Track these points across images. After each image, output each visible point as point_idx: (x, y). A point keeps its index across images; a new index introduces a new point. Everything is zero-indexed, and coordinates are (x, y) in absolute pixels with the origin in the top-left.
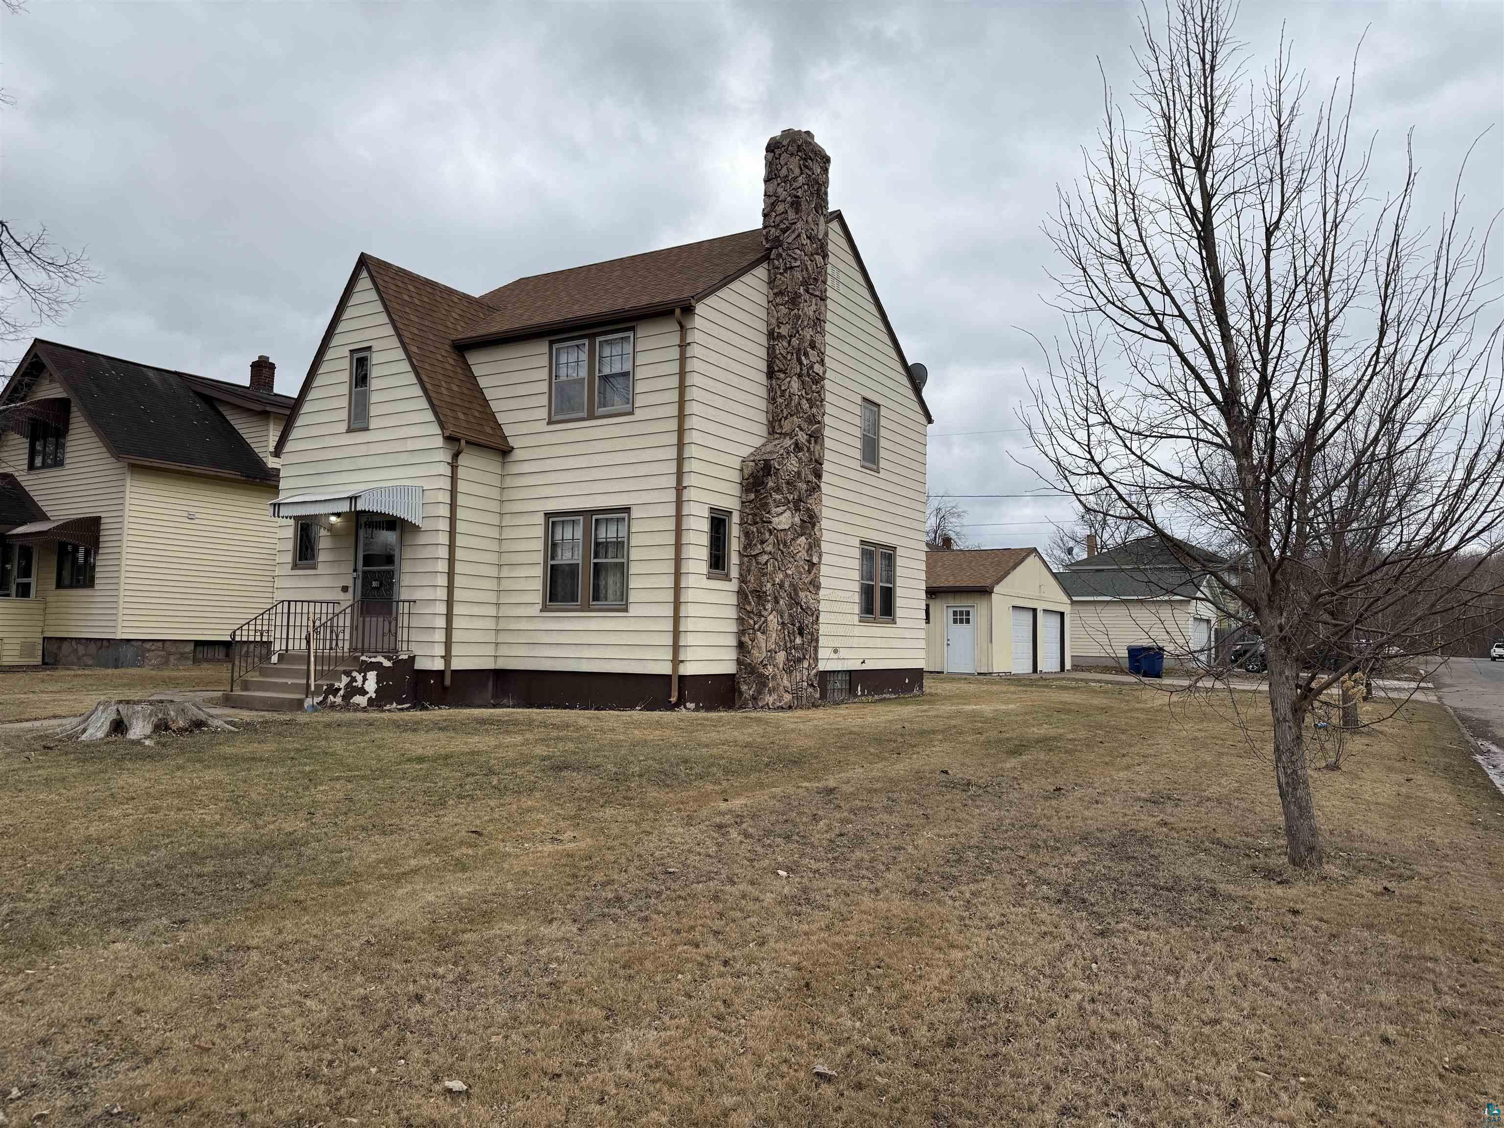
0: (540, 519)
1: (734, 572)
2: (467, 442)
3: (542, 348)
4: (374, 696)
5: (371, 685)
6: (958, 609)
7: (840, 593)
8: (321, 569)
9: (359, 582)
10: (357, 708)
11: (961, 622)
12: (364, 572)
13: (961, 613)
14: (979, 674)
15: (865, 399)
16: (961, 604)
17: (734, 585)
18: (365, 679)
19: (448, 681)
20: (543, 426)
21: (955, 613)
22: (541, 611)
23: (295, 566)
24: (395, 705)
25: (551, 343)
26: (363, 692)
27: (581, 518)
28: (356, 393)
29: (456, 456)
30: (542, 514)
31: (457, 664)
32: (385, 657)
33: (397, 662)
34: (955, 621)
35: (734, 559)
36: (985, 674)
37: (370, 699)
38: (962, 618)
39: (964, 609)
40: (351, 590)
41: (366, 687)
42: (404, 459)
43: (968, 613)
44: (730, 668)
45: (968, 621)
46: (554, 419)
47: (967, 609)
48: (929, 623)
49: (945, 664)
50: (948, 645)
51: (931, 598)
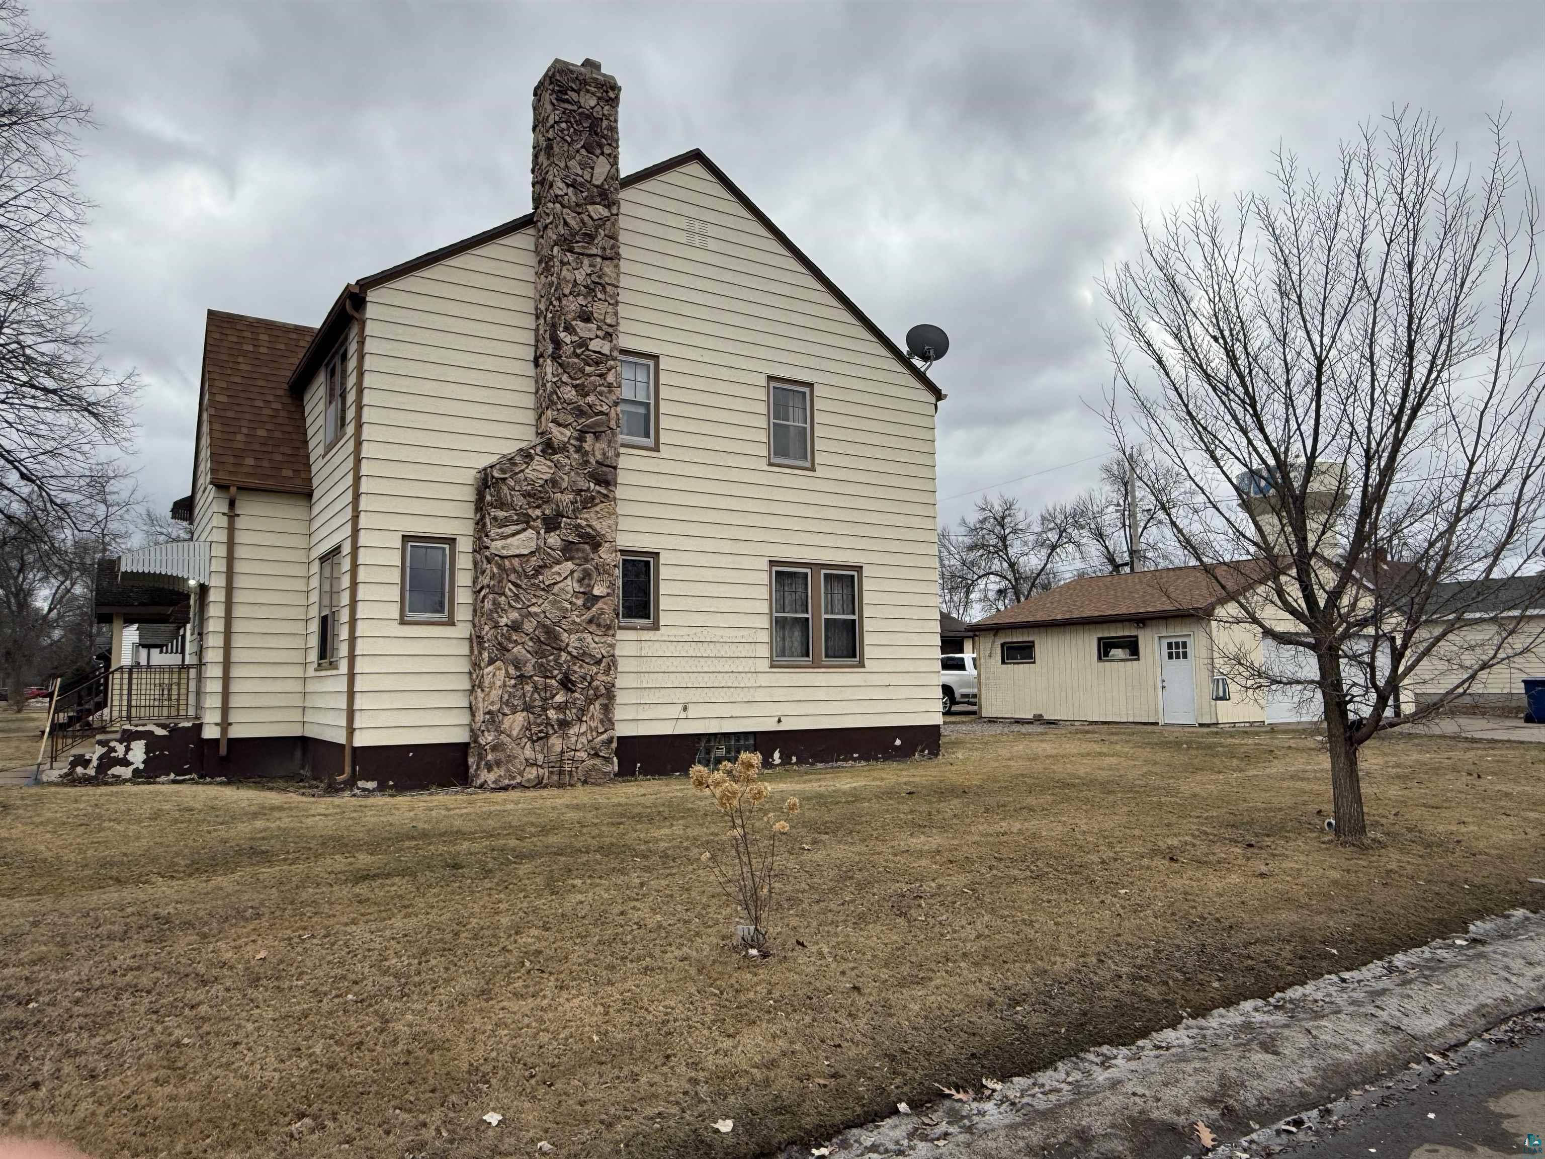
0: (317, 567)
1: (463, 614)
2: (239, 488)
3: (323, 375)
4: (141, 767)
5: (138, 753)
6: (1173, 640)
7: (719, 632)
10: (118, 780)
11: (1178, 657)
13: (1177, 644)
14: (1201, 725)
15: (770, 378)
16: (1176, 632)
17: (463, 630)
18: (128, 749)
19: (223, 751)
20: (321, 462)
21: (1170, 646)
22: (316, 670)
24: (172, 776)
25: (326, 369)
26: (125, 763)
29: (232, 504)
30: (318, 560)
31: (236, 732)
32: (158, 725)
33: (174, 731)
34: (1170, 656)
35: (464, 597)
36: (1208, 725)
37: (136, 772)
38: (1177, 651)
39: (1180, 640)
41: (130, 757)
43: (1184, 645)
44: (460, 736)
45: (1185, 656)
46: (325, 452)
47: (1184, 639)
48: (1138, 659)
49: (1161, 711)
50: (1163, 687)
51: (1138, 627)
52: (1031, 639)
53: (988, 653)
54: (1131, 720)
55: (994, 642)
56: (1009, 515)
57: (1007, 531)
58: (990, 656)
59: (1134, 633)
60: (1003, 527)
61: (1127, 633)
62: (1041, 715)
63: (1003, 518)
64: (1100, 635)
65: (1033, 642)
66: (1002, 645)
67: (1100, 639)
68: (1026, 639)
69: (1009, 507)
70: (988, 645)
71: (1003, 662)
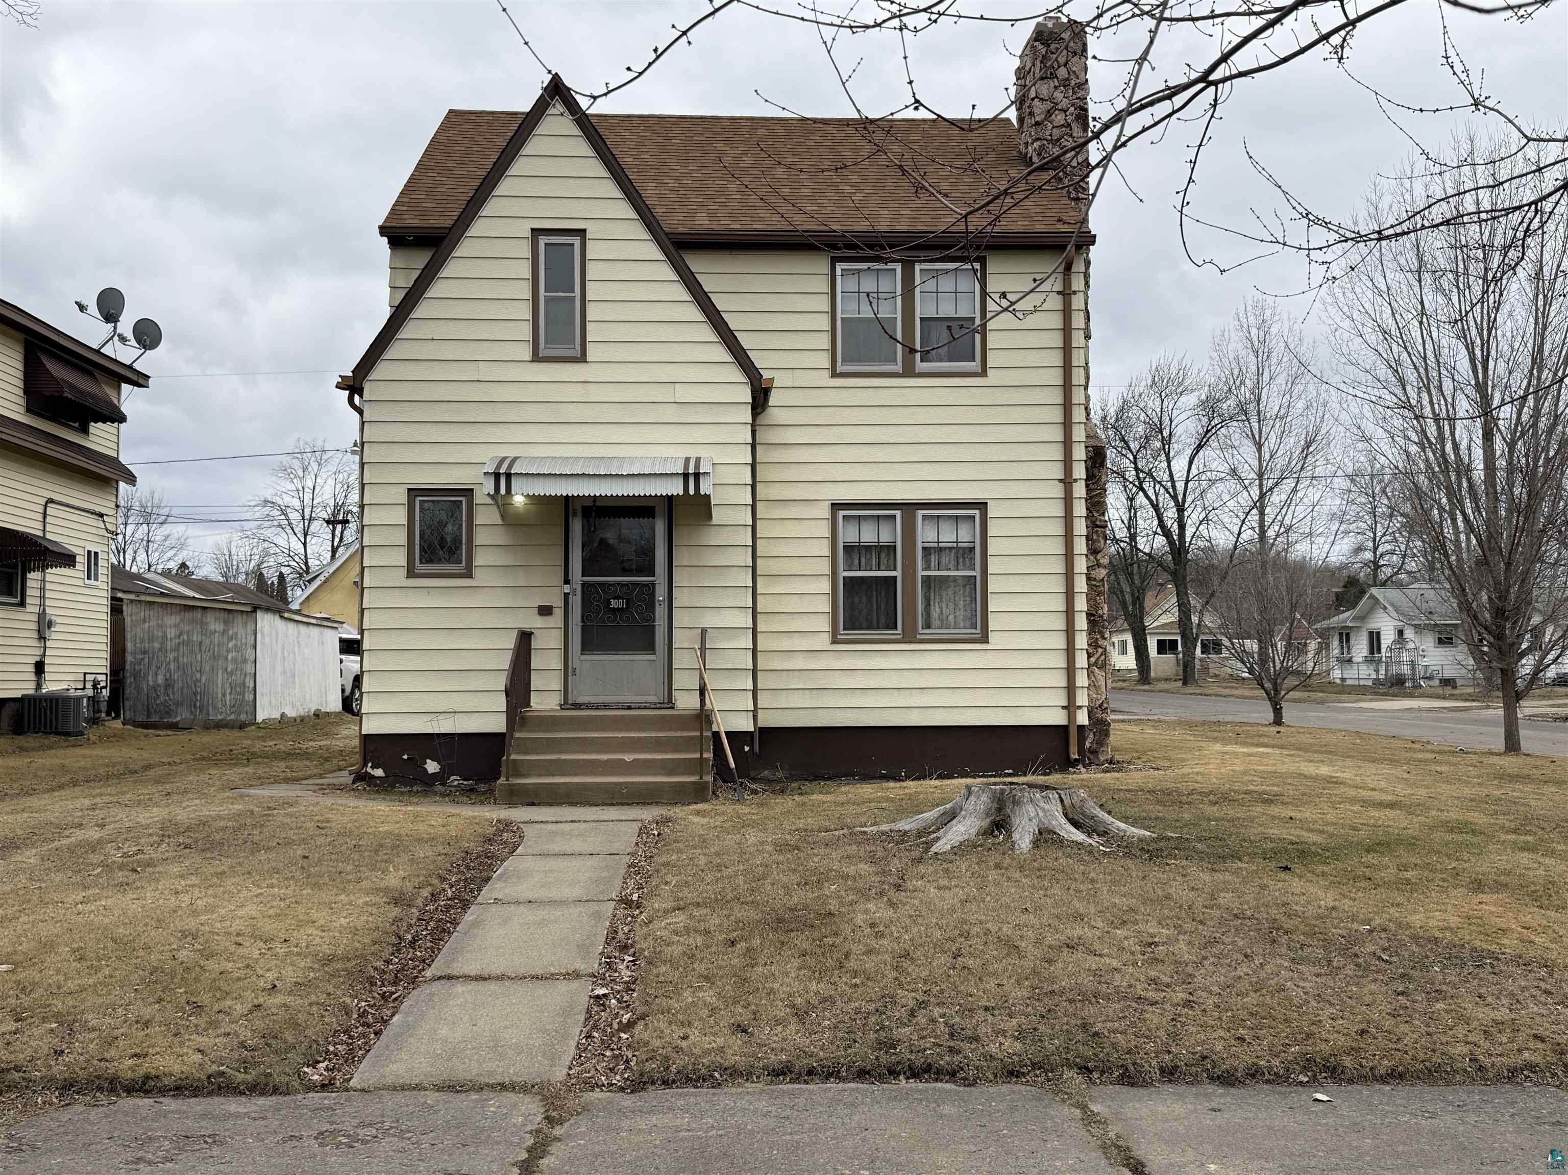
0: (825, 512)
3: (821, 265)
8: (481, 577)
9: (576, 602)
12: (584, 585)
20: (825, 379)
22: (832, 643)
23: (411, 573)
25: (834, 261)
27: (898, 514)
28: (548, 300)
30: (827, 505)
40: (559, 613)
42: (671, 413)
46: (840, 368)
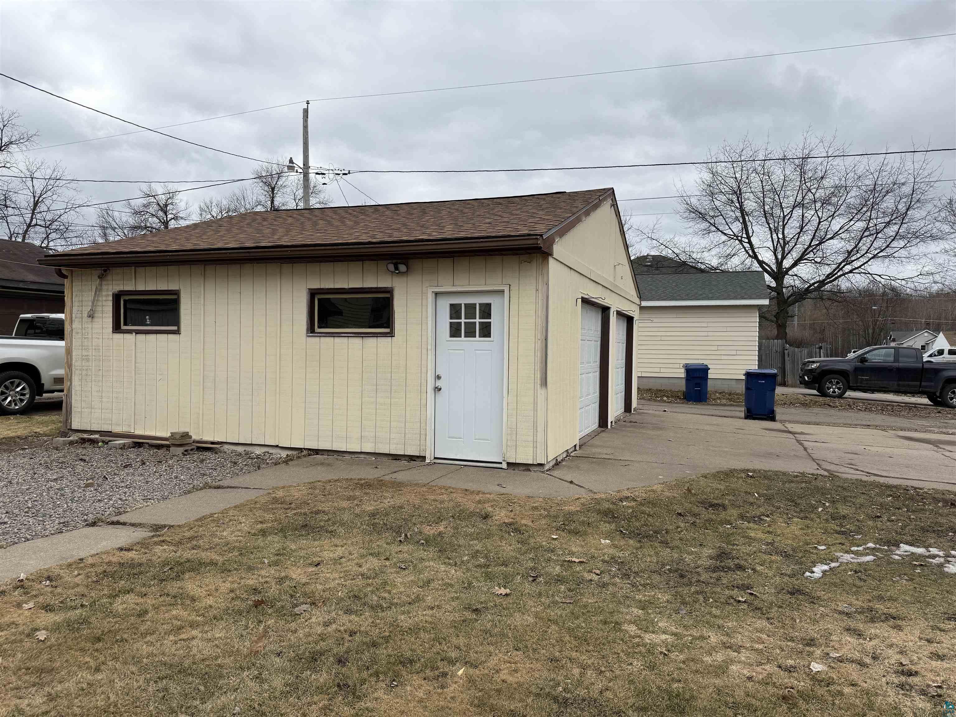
6: (463, 301)
11: (470, 333)
13: (470, 308)
14: (513, 466)
16: (471, 285)
21: (455, 310)
34: (455, 331)
36: (526, 466)
38: (470, 322)
39: (477, 300)
43: (486, 311)
45: (486, 331)
47: (485, 300)
48: (391, 334)
49: (430, 437)
50: (438, 389)
51: (396, 272)
52: (173, 287)
53: (86, 310)
54: (368, 448)
55: (98, 290)
56: (172, 204)
57: (170, 216)
58: (91, 316)
59: (383, 282)
60: (165, 213)
61: (370, 283)
62: (186, 435)
63: (166, 205)
64: (316, 285)
65: (177, 293)
66: (117, 297)
67: (313, 293)
68: (162, 286)
69: (172, 194)
70: (88, 296)
71: (117, 328)
